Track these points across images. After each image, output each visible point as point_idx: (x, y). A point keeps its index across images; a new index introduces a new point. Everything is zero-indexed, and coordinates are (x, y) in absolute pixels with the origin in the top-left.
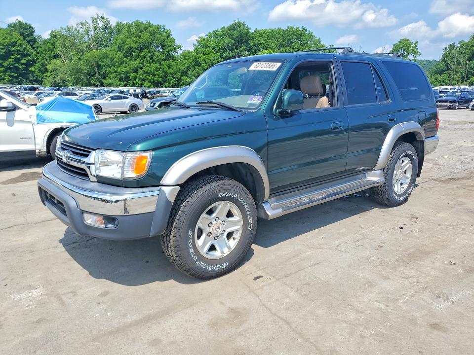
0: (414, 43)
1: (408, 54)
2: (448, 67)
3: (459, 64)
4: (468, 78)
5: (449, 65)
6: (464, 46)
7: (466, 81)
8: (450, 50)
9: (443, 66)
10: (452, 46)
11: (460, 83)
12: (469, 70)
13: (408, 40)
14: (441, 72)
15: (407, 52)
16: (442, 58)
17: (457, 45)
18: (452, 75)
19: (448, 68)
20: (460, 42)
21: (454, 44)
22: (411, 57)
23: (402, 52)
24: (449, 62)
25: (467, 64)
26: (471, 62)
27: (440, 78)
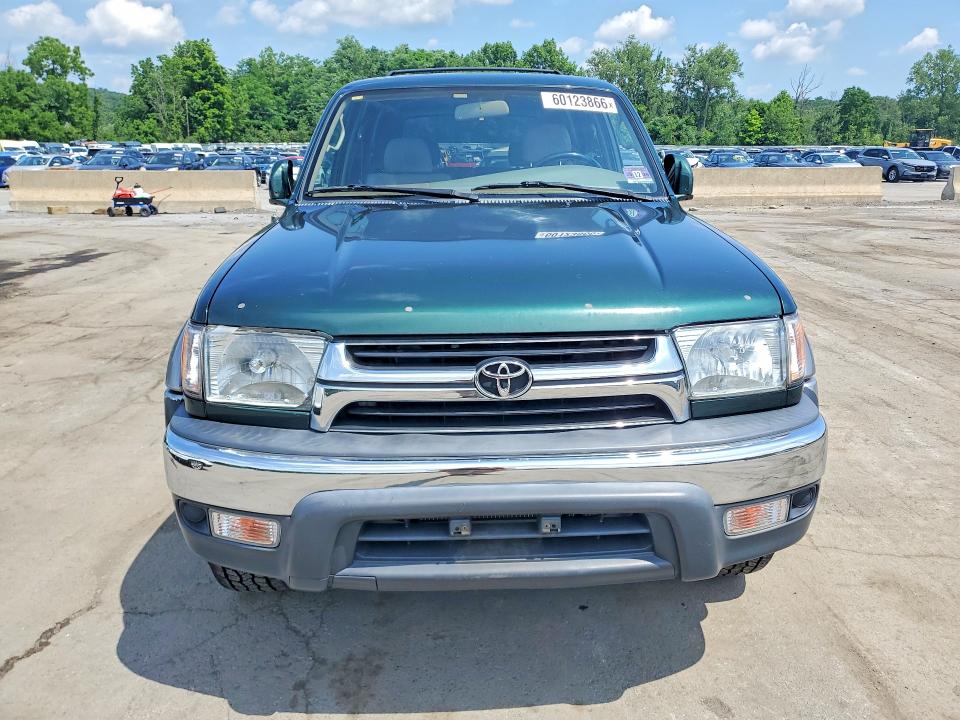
0: (72, 48)
1: (65, 72)
2: (150, 106)
3: (170, 101)
4: (193, 130)
5: (150, 102)
6: (168, 66)
7: (191, 135)
8: (145, 72)
9: (139, 103)
10: (147, 65)
11: (181, 138)
12: (191, 114)
13: (57, 40)
14: (139, 115)
15: (62, 67)
16: (133, 87)
17: (157, 63)
18: (164, 122)
19: (151, 109)
20: (160, 58)
21: (149, 60)
22: (73, 78)
23: (51, 67)
24: (150, 95)
25: (184, 102)
26: (191, 98)
27: (144, 128)
